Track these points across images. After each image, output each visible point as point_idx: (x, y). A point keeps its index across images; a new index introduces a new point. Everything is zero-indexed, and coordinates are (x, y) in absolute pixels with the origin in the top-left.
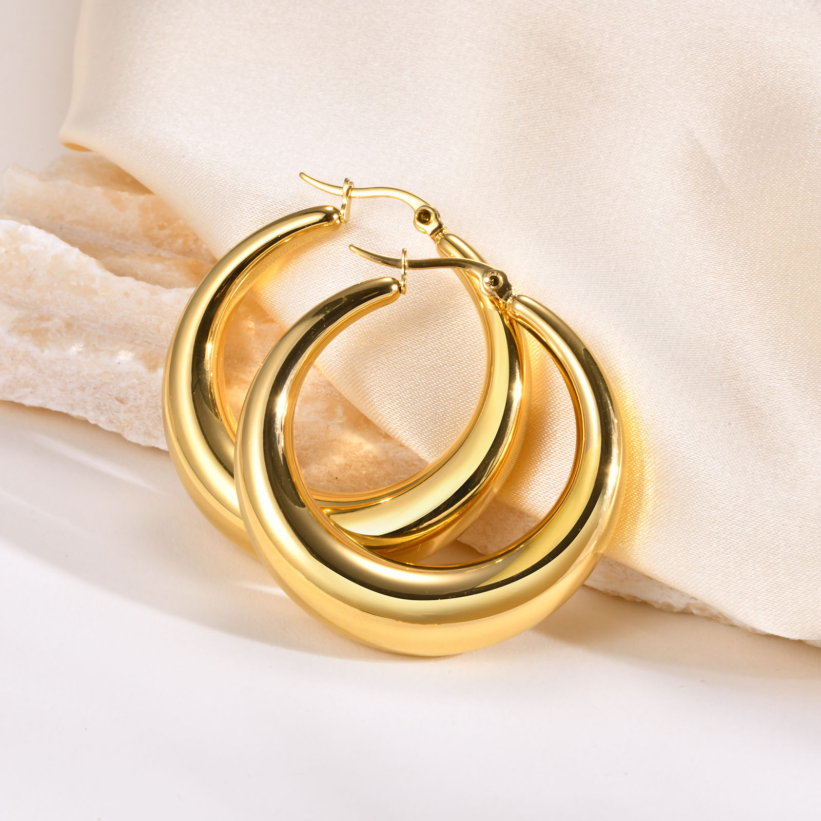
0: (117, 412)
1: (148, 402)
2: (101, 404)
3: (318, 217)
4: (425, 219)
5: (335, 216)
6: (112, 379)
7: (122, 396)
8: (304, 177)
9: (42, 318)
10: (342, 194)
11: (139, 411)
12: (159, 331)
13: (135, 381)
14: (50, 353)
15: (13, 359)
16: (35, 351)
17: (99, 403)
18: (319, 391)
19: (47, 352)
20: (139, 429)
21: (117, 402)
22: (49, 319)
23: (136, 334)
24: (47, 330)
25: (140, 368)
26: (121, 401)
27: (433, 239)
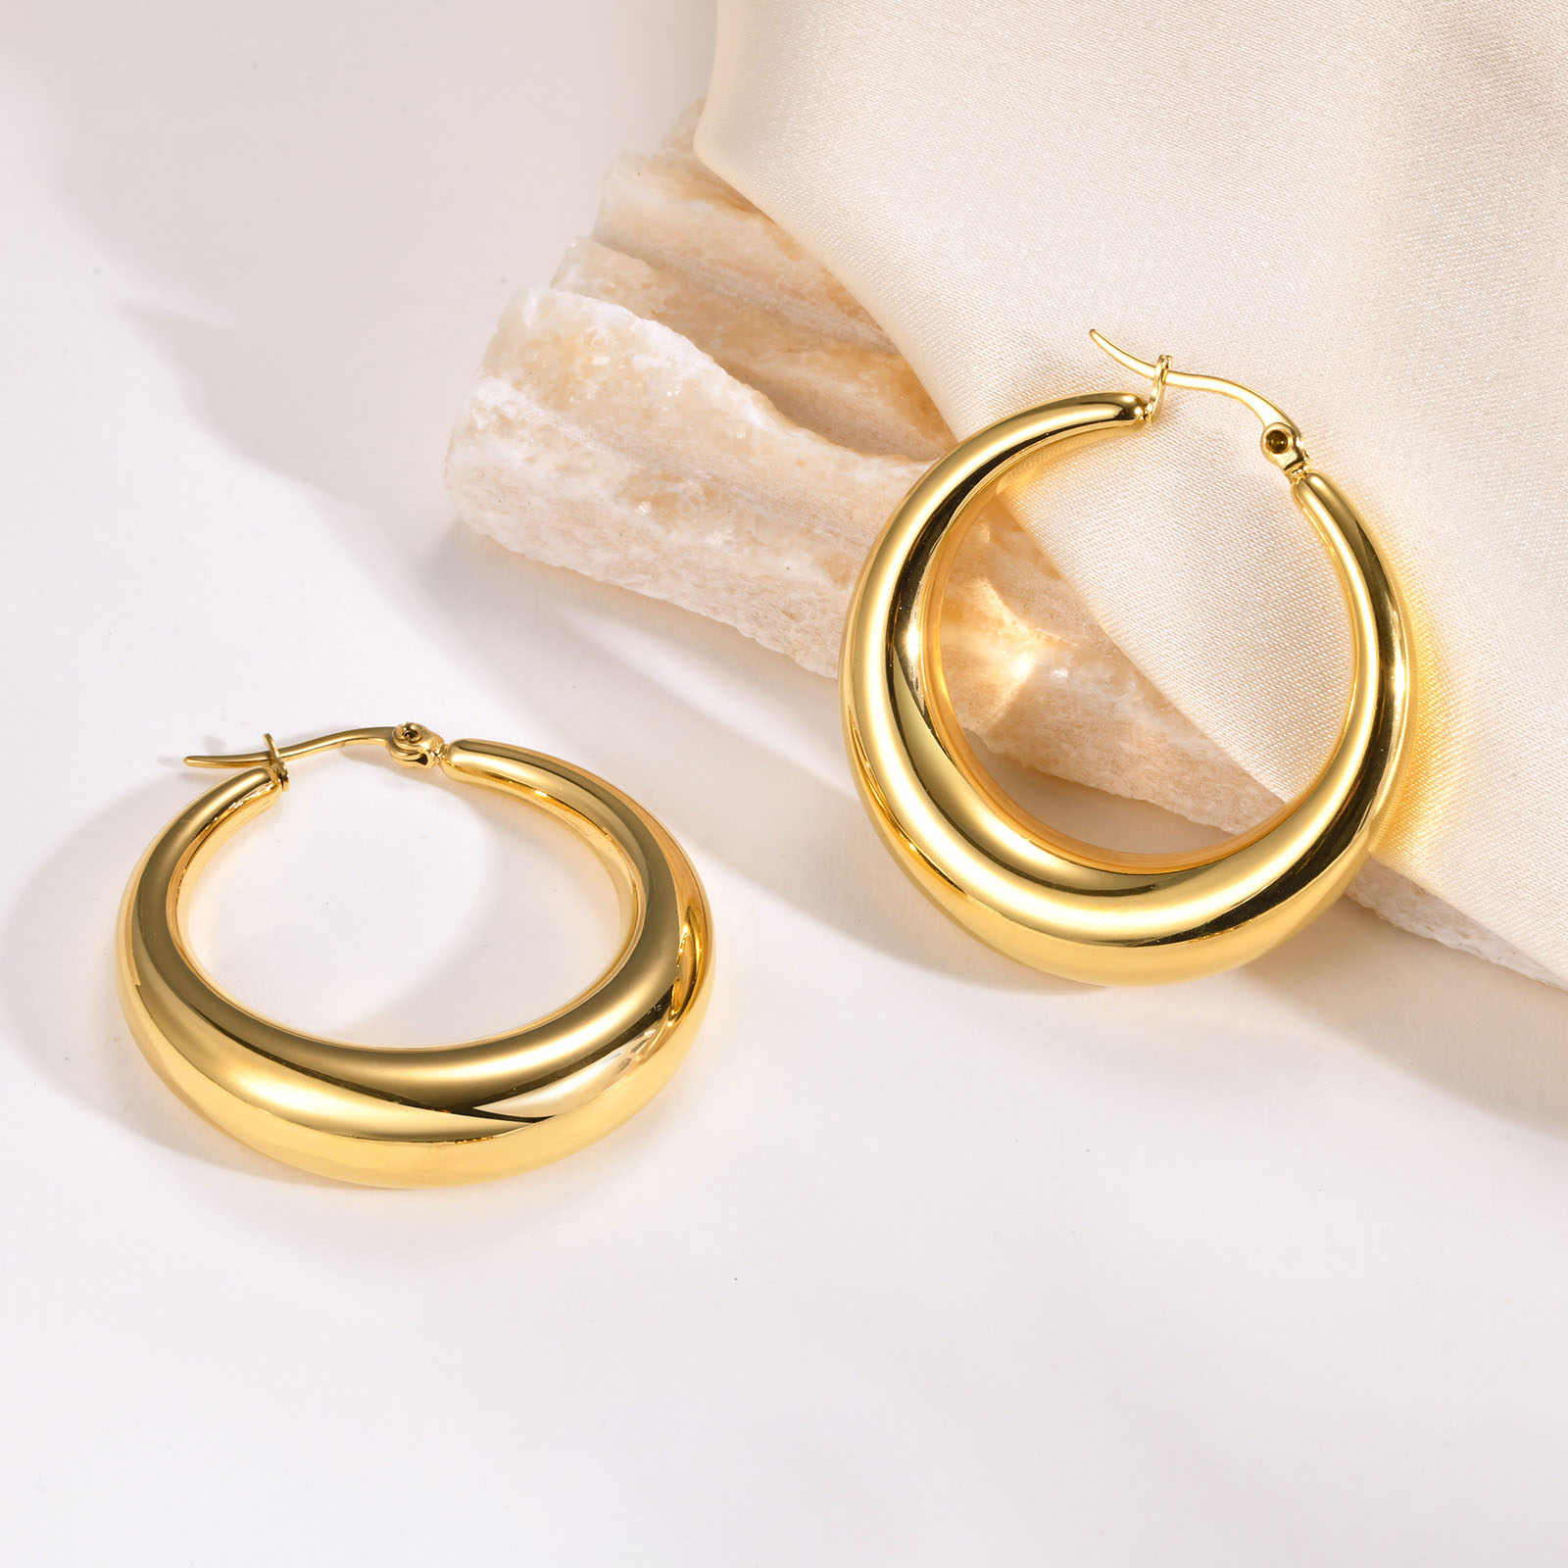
0: (784, 629)
1: (833, 624)
2: (760, 614)
3: (1110, 412)
4: (1278, 443)
5: (1138, 411)
6: (778, 586)
7: (793, 610)
8: (1095, 335)
9: (666, 477)
10: (1153, 376)
11: (819, 634)
12: (851, 518)
13: (813, 595)
14: (680, 536)
15: (621, 535)
16: (657, 531)
17: (757, 613)
18: (1100, 640)
19: (675, 534)
20: (819, 656)
21: (787, 618)
22: (678, 480)
23: (815, 516)
24: (675, 497)
25: (822, 580)
26: (792, 616)
27: (1287, 476)
